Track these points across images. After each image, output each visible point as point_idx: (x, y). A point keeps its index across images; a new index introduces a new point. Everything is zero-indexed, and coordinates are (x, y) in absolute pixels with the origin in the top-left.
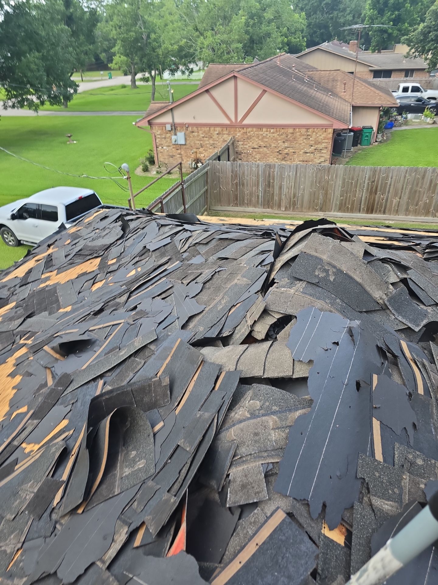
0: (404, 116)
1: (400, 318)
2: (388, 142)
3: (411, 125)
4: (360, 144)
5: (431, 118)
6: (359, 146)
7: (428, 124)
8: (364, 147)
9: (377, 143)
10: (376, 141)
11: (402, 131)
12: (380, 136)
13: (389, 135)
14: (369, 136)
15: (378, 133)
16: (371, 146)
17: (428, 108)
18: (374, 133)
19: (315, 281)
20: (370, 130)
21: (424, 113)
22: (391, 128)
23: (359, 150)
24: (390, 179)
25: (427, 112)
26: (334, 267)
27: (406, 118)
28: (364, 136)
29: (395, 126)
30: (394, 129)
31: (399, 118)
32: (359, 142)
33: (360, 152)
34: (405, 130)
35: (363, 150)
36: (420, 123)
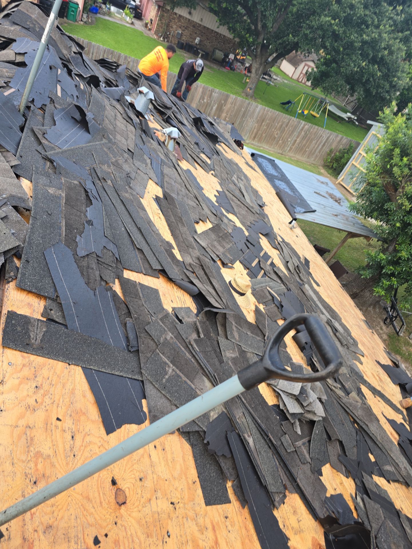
0: (108, 6)
1: (77, 69)
2: (93, 26)
3: (113, 17)
4: (66, 17)
5: (130, 18)
6: (65, 18)
7: (127, 22)
8: (70, 21)
9: (82, 23)
10: (82, 20)
11: (105, 20)
12: (85, 16)
13: (94, 19)
14: (75, 12)
15: (83, 12)
16: (76, 23)
17: (128, 7)
18: (80, 11)
19: (27, 27)
20: (76, 6)
21: (125, 11)
22: (96, 13)
23: (65, 23)
24: (91, 54)
25: (127, 11)
26: (39, 24)
27: (109, 9)
28: (70, 10)
29: (99, 13)
30: (98, 15)
31: (103, 6)
32: (65, 15)
33: (66, 25)
34: (108, 20)
35: (69, 24)
36: (121, 19)
